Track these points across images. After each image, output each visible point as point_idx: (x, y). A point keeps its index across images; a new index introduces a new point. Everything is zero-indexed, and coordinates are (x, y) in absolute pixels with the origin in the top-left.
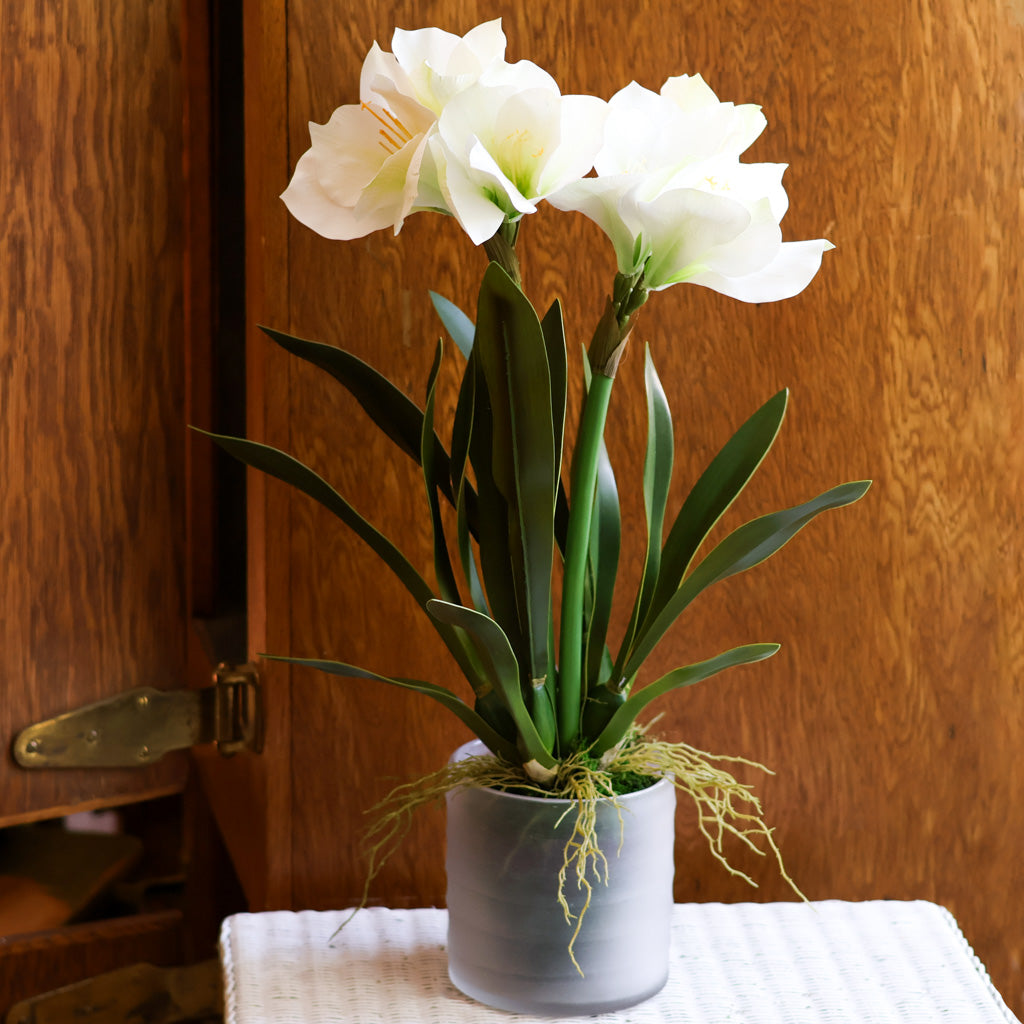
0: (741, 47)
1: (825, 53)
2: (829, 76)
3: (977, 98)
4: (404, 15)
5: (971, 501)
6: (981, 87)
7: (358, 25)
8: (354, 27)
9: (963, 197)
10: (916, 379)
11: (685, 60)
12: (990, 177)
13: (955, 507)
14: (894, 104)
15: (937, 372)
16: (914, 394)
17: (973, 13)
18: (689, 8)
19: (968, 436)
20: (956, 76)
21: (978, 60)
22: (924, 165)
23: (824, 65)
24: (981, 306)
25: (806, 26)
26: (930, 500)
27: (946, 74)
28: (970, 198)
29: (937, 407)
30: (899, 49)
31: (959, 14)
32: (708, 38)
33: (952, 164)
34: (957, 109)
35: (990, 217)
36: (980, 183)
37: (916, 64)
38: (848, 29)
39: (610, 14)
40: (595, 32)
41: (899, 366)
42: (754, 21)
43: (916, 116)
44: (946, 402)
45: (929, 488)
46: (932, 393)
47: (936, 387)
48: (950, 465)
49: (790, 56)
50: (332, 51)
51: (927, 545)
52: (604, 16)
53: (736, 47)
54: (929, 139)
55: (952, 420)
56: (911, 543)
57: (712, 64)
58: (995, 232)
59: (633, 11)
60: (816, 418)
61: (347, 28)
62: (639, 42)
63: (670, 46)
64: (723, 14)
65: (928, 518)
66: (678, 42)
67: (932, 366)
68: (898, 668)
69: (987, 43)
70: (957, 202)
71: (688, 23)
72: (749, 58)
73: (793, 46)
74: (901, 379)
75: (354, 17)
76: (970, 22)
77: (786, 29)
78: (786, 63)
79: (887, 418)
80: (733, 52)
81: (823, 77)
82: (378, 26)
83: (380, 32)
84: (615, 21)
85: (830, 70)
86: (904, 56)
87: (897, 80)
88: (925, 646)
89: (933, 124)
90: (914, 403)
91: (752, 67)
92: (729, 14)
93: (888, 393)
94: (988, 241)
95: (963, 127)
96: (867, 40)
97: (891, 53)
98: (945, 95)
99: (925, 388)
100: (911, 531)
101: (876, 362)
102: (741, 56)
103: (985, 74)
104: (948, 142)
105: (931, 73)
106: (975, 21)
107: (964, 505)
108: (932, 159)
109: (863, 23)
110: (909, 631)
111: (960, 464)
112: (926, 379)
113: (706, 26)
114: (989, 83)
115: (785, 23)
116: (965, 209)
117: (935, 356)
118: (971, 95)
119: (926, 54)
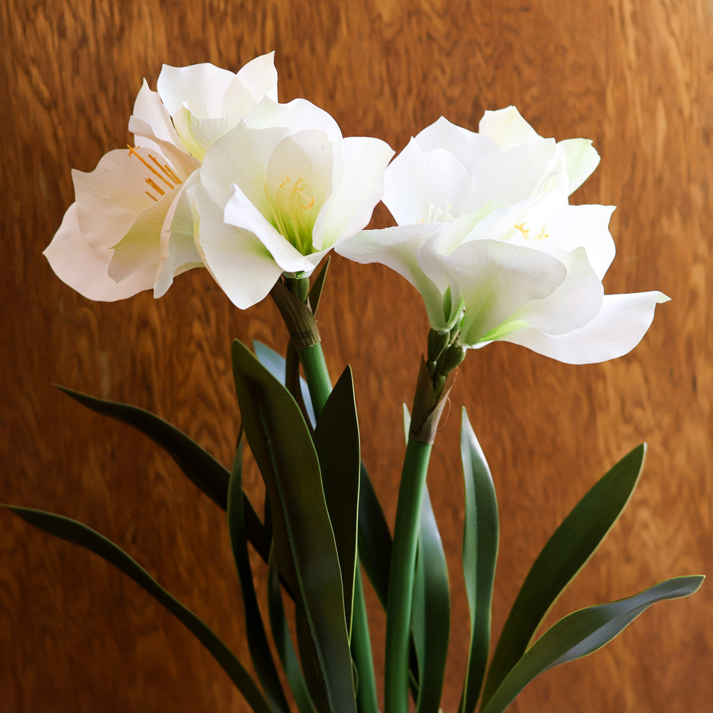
0: (443, 72)
1: (529, 73)
2: (534, 98)
3: (681, 112)
4: (89, 54)
5: (686, 526)
6: (685, 99)
7: (39, 68)
8: (34, 71)
9: (670, 214)
10: (629, 404)
11: (387, 89)
12: (696, 194)
13: (671, 530)
14: (600, 123)
15: (649, 396)
16: (628, 420)
17: (675, 24)
18: (388, 33)
19: (681, 458)
20: (660, 90)
21: (681, 73)
22: (630, 185)
23: (528, 86)
24: (690, 325)
25: (510, 47)
26: (645, 526)
27: (650, 89)
28: (677, 217)
29: (650, 431)
30: (602, 65)
31: (661, 26)
32: (409, 64)
33: (659, 181)
34: (662, 124)
35: (697, 233)
36: (687, 199)
37: (621, 80)
38: (552, 48)
39: (307, 45)
40: (293, 65)
41: (611, 394)
42: (455, 43)
43: (622, 134)
44: (659, 426)
45: (644, 514)
46: (644, 417)
47: (649, 411)
48: (665, 489)
49: (494, 79)
50: (13, 99)
51: (645, 572)
52: (301, 45)
53: (437, 72)
54: (634, 157)
55: (665, 444)
56: (628, 572)
57: (415, 91)
58: (703, 249)
59: (331, 38)
60: (531, 453)
61: (28, 73)
62: (339, 69)
63: (370, 74)
64: (424, 37)
65: (644, 545)
66: (379, 69)
67: (644, 391)
68: (619, 699)
69: (690, 55)
70: (665, 222)
71: (388, 49)
72: (452, 82)
73: (496, 68)
74: (614, 407)
75: (34, 61)
76: (672, 34)
77: (488, 51)
78: (490, 85)
79: (601, 444)
80: (436, 79)
81: (528, 99)
82: (61, 70)
83: (64, 74)
84: (313, 50)
85: (534, 91)
86: (608, 72)
87: (601, 97)
88: (645, 676)
89: (638, 141)
90: (627, 429)
91: (455, 92)
92: (430, 38)
93: (602, 421)
94: (696, 258)
95: (668, 143)
96: (570, 57)
97: (595, 70)
98: (650, 112)
99: (638, 414)
100: (629, 559)
101: (589, 391)
102: (443, 81)
103: (688, 86)
104: (654, 158)
105: (636, 89)
106: (677, 31)
107: (678, 530)
108: (638, 178)
109: (565, 40)
110: (629, 659)
111: (673, 488)
112: (639, 404)
113: (407, 51)
114: (693, 95)
115: (487, 44)
116: (672, 227)
117: (647, 380)
118: (674, 109)
119: (630, 67)
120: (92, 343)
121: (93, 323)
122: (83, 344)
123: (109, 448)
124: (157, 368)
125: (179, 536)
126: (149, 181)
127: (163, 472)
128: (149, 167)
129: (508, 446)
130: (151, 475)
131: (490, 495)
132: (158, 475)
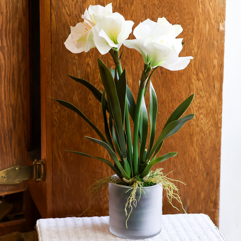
0: (157, 12)
1: (177, 14)
2: (178, 19)
3: (212, 24)
4: (78, 5)
5: (212, 119)
6: (213, 22)
7: (67, 7)
8: (66, 8)
10: (198, 90)
11: (144, 15)
12: (215, 43)
13: (208, 121)
14: (193, 26)
15: (203, 89)
16: (198, 94)
17: (211, 5)
18: (145, 3)
19: (211, 104)
20: (207, 19)
21: (212, 15)
22: (200, 40)
23: (177, 17)
24: (213, 73)
25: (172, 7)
26: (202, 119)
27: (205, 19)
29: (204, 97)
30: (194, 13)
31: (208, 4)
32: (149, 10)
33: (207, 40)
34: (208, 27)
35: (215, 52)
36: (213, 44)
37: (198, 16)
38: (182, 8)
39: (126, 5)
40: (123, 9)
41: (194, 88)
42: (160, 6)
43: (198, 29)
44: (206, 96)
45: (202, 116)
46: (202, 94)
47: (203, 92)
48: (207, 111)
49: (169, 14)
50: (61, 13)
51: (201, 130)
52: (125, 5)
53: (156, 12)
54: (201, 34)
55: (207, 100)
56: (198, 129)
57: (151, 16)
58: (217, 56)
59: (132, 4)
60: (175, 100)
61: (65, 8)
62: (133, 11)
63: (140, 12)
64: (153, 5)
65: (202, 123)
66: (142, 11)
67: (202, 88)
68: (195, 159)
69: (214, 11)
71: (145, 7)
73: (169, 12)
74: (195, 90)
75: (66, 6)
76: (210, 6)
77: (168, 8)
80: (155, 13)
81: (176, 19)
83: (73, 9)
84: (128, 6)
85: (178, 18)
86: (195, 15)
87: (193, 20)
88: (201, 154)
89: (202, 30)
90: (198, 96)
92: (154, 4)
94: (215, 58)
95: (209, 31)
96: (186, 11)
97: (192, 14)
98: (205, 23)
99: (201, 93)
100: (198, 126)
101: (189, 86)
103: (214, 19)
104: (206, 34)
105: (201, 18)
106: (212, 6)
107: (210, 120)
108: (202, 39)
109: (186, 7)
110: (197, 150)
111: (209, 110)
112: (201, 90)
113: (149, 7)
114: (215, 21)
115: (167, 7)
117: (203, 85)
118: (211, 23)
119: (200, 14)
120: (76, 68)
121: (77, 64)
122: (75, 68)
123: (79, 92)
124: (91, 75)
125: (94, 112)
126: (86, 29)
127: (91, 98)
128: (86, 26)
129: (170, 98)
130: (89, 98)
131: (155, 99)
132: (90, 98)
